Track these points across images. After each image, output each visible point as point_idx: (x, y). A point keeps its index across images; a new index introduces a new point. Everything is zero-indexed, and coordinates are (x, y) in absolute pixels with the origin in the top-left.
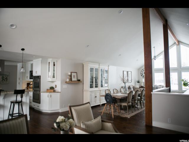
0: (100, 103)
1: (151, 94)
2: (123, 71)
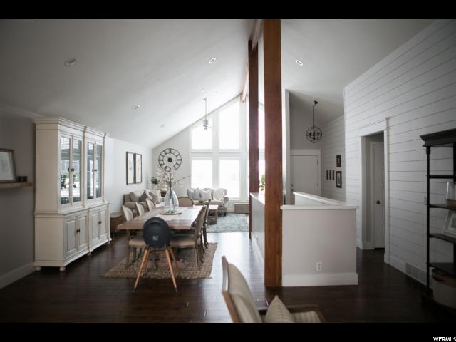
0: (88, 248)
1: (281, 211)
2: (127, 153)
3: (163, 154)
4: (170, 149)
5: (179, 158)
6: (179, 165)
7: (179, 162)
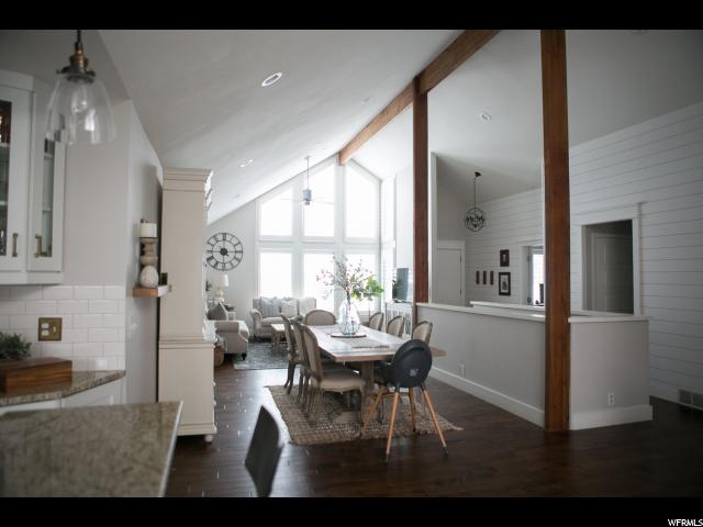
1: (569, 325)
3: (213, 241)
4: (224, 235)
5: (238, 248)
6: (239, 260)
7: (238, 256)
